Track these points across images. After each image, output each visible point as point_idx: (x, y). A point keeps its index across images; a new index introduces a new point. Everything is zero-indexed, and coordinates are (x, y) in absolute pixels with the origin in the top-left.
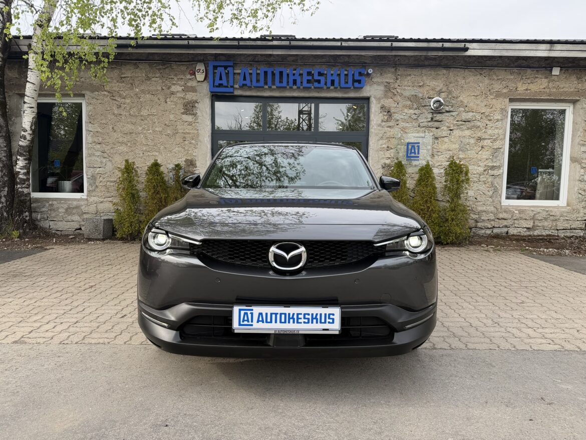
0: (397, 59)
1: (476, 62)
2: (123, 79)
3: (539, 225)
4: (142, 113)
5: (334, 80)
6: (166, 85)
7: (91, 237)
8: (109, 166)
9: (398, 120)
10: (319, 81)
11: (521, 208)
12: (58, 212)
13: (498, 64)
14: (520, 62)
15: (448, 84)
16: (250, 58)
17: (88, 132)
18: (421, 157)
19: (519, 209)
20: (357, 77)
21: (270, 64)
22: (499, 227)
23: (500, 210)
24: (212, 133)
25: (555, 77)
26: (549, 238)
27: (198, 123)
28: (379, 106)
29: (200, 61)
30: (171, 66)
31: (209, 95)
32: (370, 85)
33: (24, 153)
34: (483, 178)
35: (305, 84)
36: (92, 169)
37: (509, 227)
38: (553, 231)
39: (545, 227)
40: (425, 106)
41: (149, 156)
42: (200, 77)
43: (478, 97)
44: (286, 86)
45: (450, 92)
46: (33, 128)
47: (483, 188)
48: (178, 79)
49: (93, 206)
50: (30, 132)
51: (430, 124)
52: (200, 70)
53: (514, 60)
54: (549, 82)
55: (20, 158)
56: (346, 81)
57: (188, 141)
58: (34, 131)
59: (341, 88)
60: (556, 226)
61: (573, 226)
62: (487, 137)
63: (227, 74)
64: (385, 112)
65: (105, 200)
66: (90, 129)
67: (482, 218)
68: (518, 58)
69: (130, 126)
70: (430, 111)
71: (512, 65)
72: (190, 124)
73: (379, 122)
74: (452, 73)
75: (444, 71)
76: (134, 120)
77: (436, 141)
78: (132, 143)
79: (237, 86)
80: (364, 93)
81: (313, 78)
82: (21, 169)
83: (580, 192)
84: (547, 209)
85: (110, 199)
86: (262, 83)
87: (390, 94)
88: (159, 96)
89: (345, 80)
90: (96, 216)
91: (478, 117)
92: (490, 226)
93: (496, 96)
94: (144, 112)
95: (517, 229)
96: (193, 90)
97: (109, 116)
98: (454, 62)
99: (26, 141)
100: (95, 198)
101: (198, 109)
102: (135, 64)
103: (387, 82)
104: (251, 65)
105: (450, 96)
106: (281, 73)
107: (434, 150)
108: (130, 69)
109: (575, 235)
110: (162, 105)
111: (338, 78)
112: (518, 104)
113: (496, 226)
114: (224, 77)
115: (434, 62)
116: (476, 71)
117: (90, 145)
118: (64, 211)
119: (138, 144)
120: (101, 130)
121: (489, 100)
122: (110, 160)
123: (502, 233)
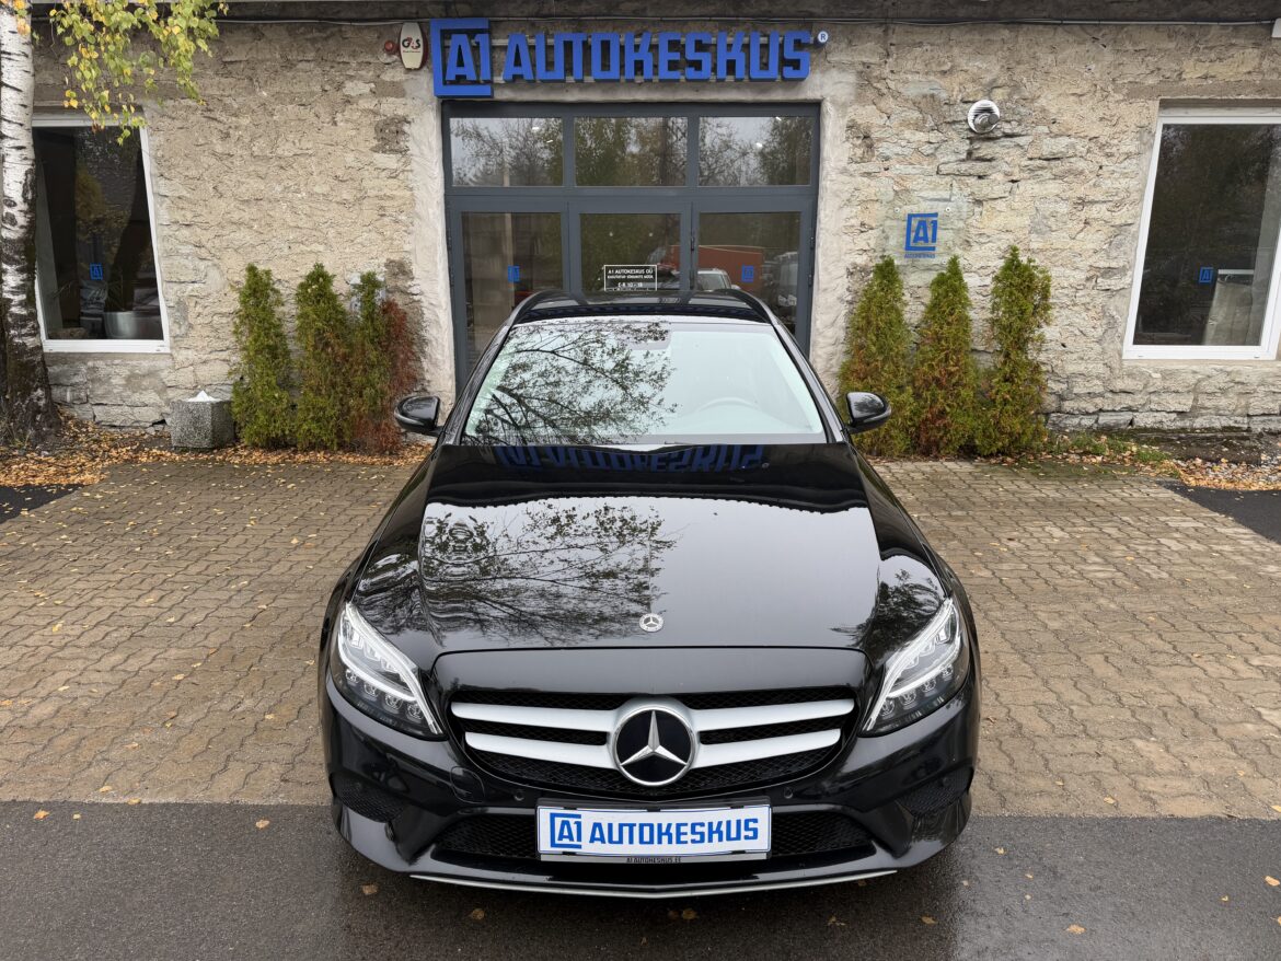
1: (1084, 9)
2: (229, 68)
3: (1208, 404)
4: (279, 152)
5: (734, 61)
6: (331, 81)
7: (186, 444)
8: (215, 279)
9: (887, 159)
10: (697, 65)
11: (1173, 367)
12: (110, 384)
13: (1138, 12)
15: (1014, 65)
16: (529, 9)
17: (159, 199)
18: (939, 249)
19: (1162, 368)
20: (790, 54)
21: (578, 23)
22: (1114, 411)
23: (1117, 371)
24: (445, 195)
25: (1276, 43)
26: (1227, 434)
27: (412, 171)
28: (844, 122)
29: (408, 18)
30: (340, 31)
31: (435, 103)
32: (823, 72)
33: (17, 257)
34: (1082, 297)
35: (664, 73)
36: (176, 287)
37: (1137, 411)
38: (1239, 419)
39: (1219, 410)
40: (954, 122)
41: (302, 253)
42: (412, 58)
43: (1083, 98)
44: (617, 77)
45: (1016, 87)
46: (29, 196)
47: (1082, 322)
48: (360, 64)
49: (185, 370)
50: (24, 207)
51: (964, 167)
52: (409, 40)
55: (9, 268)
56: (764, 61)
57: (390, 215)
58: (32, 206)
59: (750, 78)
60: (1247, 406)
62: (1101, 198)
63: (476, 49)
64: (858, 137)
65: (212, 356)
66: (163, 192)
67: (1076, 390)
69: (255, 185)
70: (965, 134)
71: (1175, 15)
72: (394, 176)
73: (844, 163)
74: (1023, 40)
75: (1006, 33)
76: (262, 170)
77: (977, 209)
78: (263, 223)
79: (499, 79)
80: (809, 92)
81: (683, 54)
82: (13, 293)
84: (1229, 369)
85: (224, 355)
86: (558, 73)
87: (870, 94)
88: (316, 108)
89: (761, 58)
91: (1081, 148)
92: (1092, 409)
93: (1128, 94)
94: (285, 149)
95: (1156, 414)
96: (397, 90)
97: (203, 159)
98: (1032, 10)
99: (16, 228)
100: (190, 352)
101: (410, 138)
102: (255, 29)
103: (864, 64)
104: (533, 24)
105: (1016, 97)
106: (606, 45)
107: (972, 230)
108: (243, 43)
110: (324, 130)
111: (743, 55)
112: (1181, 112)
113: (1106, 408)
114: (468, 58)
115: (980, 11)
116: (1083, 30)
117: (166, 231)
118: (124, 382)
119: (275, 225)
120: (189, 192)
121: (1111, 105)
122: (215, 265)
123: (1117, 425)
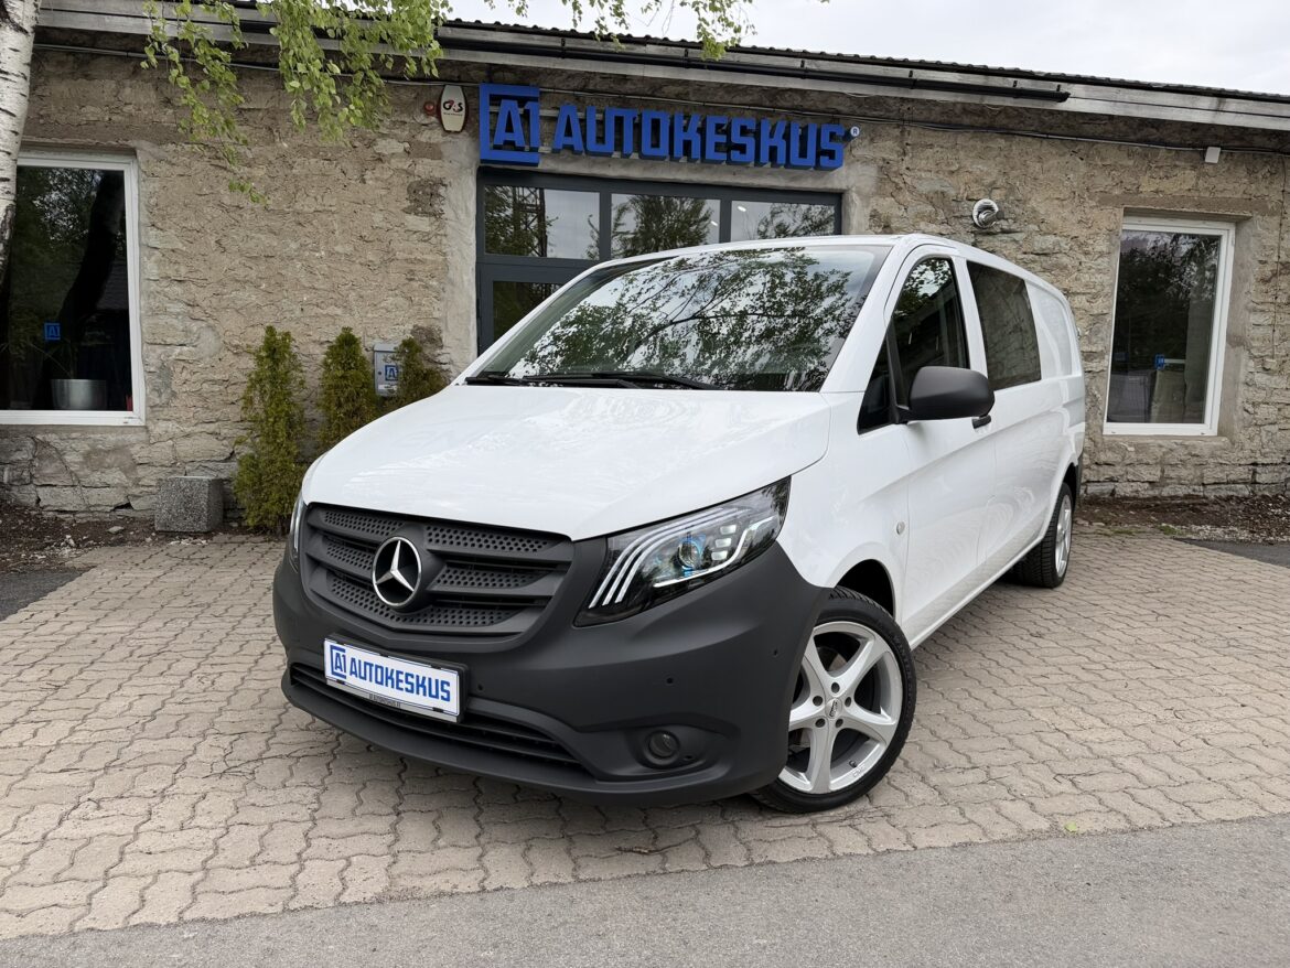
0: (905, 107)
1: (1063, 126)
2: (246, 115)
3: (1172, 474)
4: (298, 206)
5: (775, 148)
6: (362, 138)
7: (174, 528)
8: (209, 341)
10: (742, 148)
11: (1141, 442)
12: (63, 461)
13: (1104, 133)
14: (1145, 132)
15: (1008, 170)
16: (575, 83)
17: (145, 250)
19: (1135, 442)
20: (826, 145)
21: (623, 100)
22: (1099, 482)
23: (1099, 445)
24: (477, 263)
25: (1208, 169)
26: (1191, 501)
27: (445, 235)
28: (868, 211)
29: (451, 81)
31: (474, 170)
32: (848, 164)
35: (711, 154)
36: (159, 350)
37: (1117, 481)
38: (1196, 487)
39: (1181, 479)
40: (962, 217)
41: (317, 316)
42: (454, 121)
43: (1065, 203)
44: (665, 154)
45: (1011, 189)
46: (7, 236)
49: (163, 444)
50: (0, 247)
52: (451, 102)
53: (1135, 126)
54: (1198, 178)
57: (422, 281)
60: (1202, 477)
61: (1232, 477)
62: (1081, 290)
63: (526, 116)
64: (879, 226)
65: (198, 429)
66: (154, 243)
68: (1144, 122)
69: (266, 240)
70: (970, 228)
71: (1132, 137)
72: (425, 238)
74: (1017, 147)
75: (1002, 142)
76: (276, 224)
78: (273, 282)
79: (543, 149)
80: (838, 179)
81: (729, 137)
83: (1248, 406)
84: (1187, 443)
85: (212, 427)
86: (608, 146)
87: (889, 188)
88: (343, 164)
90: (175, 471)
91: (1065, 245)
93: (1099, 202)
94: (306, 205)
95: (1132, 484)
96: (434, 152)
97: (205, 210)
98: (1022, 122)
100: (170, 424)
101: (446, 202)
103: (884, 160)
104: (579, 98)
105: (1011, 198)
106: (656, 124)
108: (264, 90)
109: (1235, 494)
110: (351, 188)
112: (1135, 220)
113: (1092, 479)
114: (517, 125)
115: (981, 120)
116: (1064, 144)
117: (154, 287)
118: (81, 460)
119: (286, 287)
120: (185, 245)
121: (1087, 210)
122: (209, 327)
123: (1104, 494)
